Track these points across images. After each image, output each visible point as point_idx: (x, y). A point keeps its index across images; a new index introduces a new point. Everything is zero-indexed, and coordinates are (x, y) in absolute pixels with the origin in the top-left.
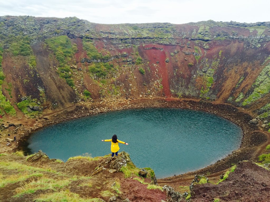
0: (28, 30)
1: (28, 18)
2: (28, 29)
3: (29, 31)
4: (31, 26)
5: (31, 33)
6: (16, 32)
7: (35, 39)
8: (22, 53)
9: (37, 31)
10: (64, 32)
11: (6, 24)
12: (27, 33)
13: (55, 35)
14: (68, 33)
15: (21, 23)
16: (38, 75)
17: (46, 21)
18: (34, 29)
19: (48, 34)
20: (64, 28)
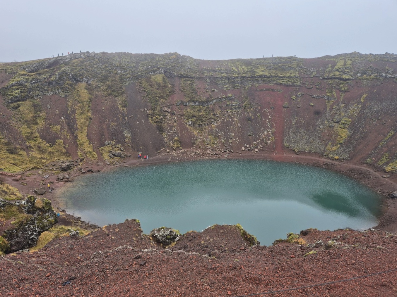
1: (124, 55)
3: (123, 69)
4: (126, 64)
9: (132, 69)
10: (161, 70)
11: (101, 61)
12: (121, 71)
14: (166, 72)
16: (126, 118)
17: (143, 58)
18: (129, 67)
19: (143, 73)
20: (161, 66)
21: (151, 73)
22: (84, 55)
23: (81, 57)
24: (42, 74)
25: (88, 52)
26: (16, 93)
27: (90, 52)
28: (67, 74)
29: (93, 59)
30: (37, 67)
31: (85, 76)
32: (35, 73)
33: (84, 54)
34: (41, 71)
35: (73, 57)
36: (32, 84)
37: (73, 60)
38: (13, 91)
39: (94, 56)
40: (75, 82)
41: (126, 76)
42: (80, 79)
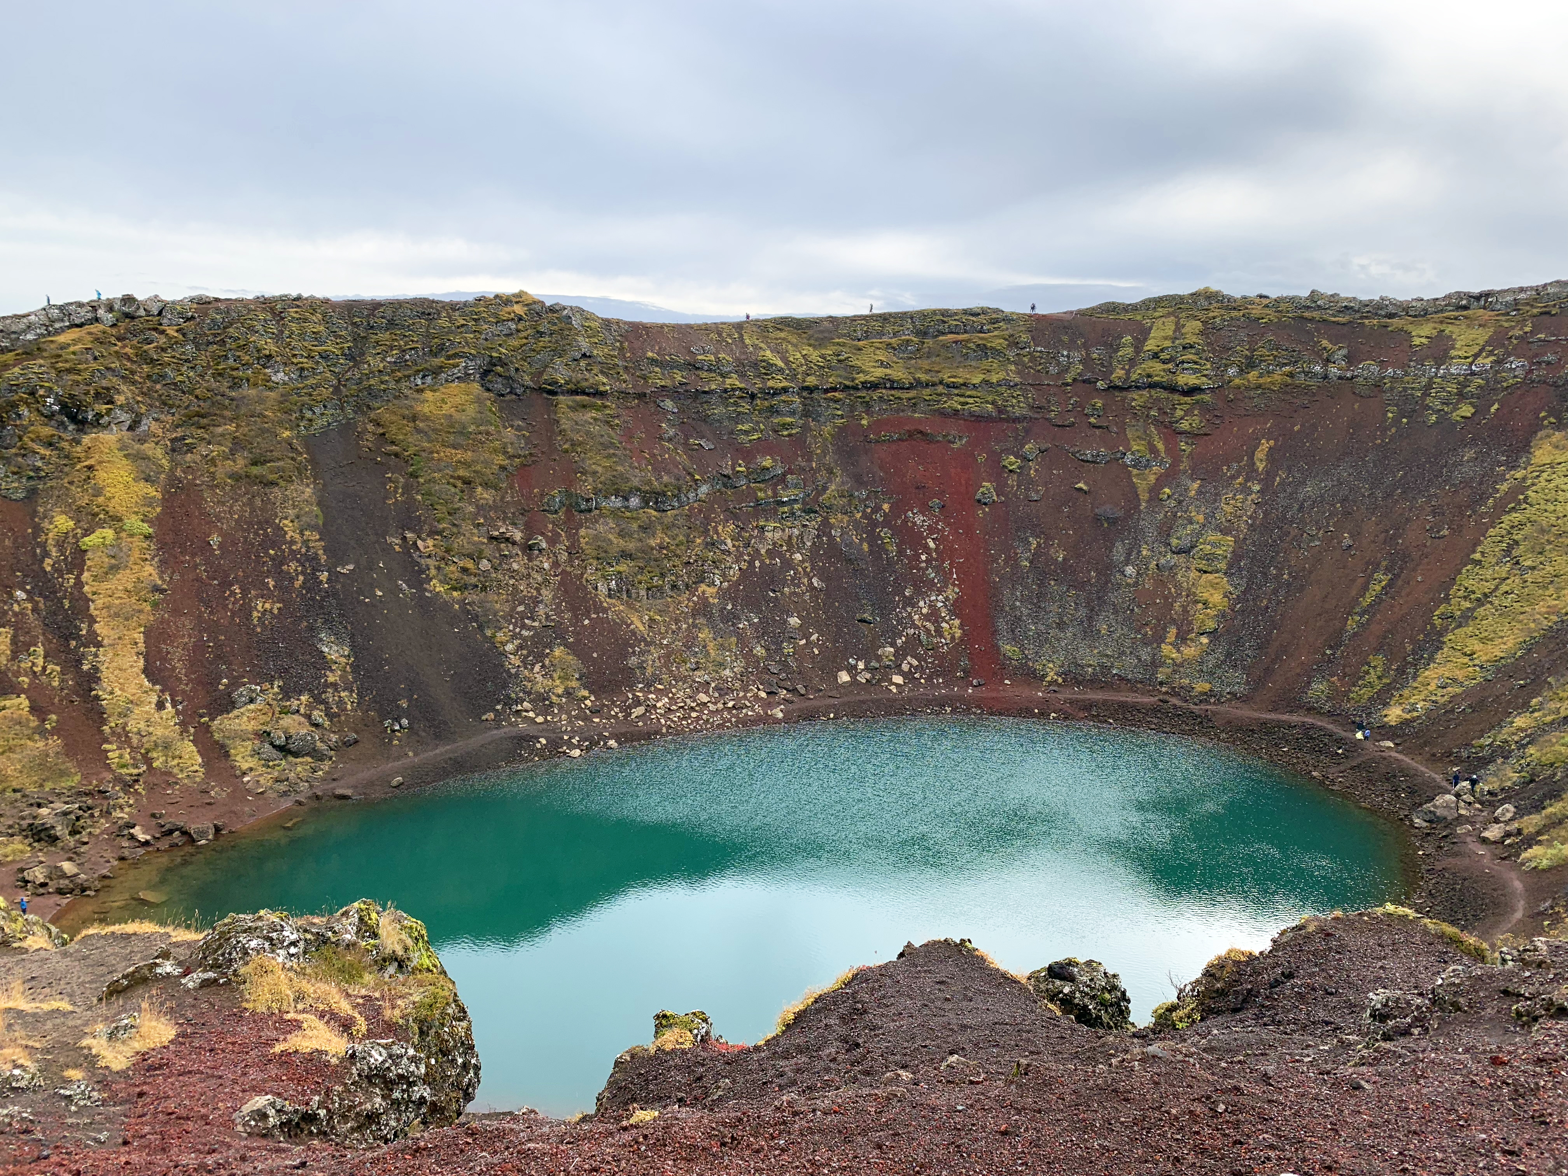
0: (295, 360)
1: (297, 307)
2: (294, 356)
3: (297, 364)
4: (306, 344)
5: (306, 377)
6: (235, 373)
7: (325, 406)
8: (255, 470)
9: (335, 365)
10: (466, 367)
11: (191, 336)
12: (286, 374)
13: (419, 382)
14: (486, 373)
15: (260, 327)
16: (324, 576)
17: (383, 317)
18: (322, 357)
19: (387, 378)
20: (466, 350)
21: (424, 377)
22: (110, 309)
23: (97, 320)
25: (128, 300)
27: (140, 297)
28: (32, 393)
29: (155, 329)
31: (120, 399)
35: (62, 321)
37: (57, 332)
39: (160, 313)
40: (71, 427)
41: (311, 395)
42: (99, 416)
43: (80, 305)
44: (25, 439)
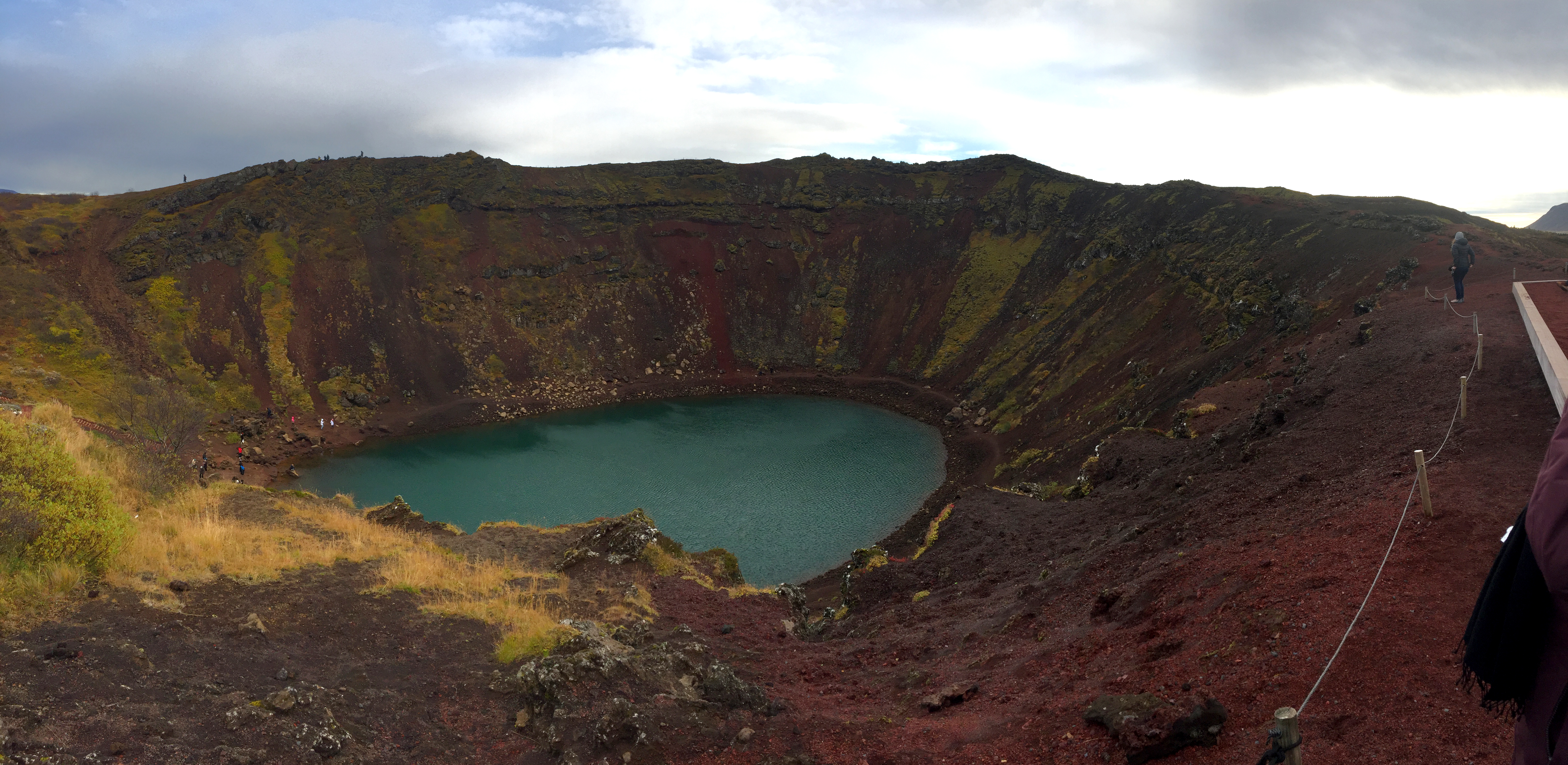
0: (358, 193)
1: (359, 163)
2: (358, 190)
3: (359, 195)
4: (363, 184)
5: (363, 202)
6: (329, 200)
7: (372, 218)
8: (339, 253)
9: (377, 195)
10: (441, 195)
11: (309, 181)
12: (353, 200)
13: (418, 204)
14: (451, 198)
15: (341, 175)
16: (372, 310)
17: (400, 168)
18: (371, 191)
19: (401, 202)
20: (442, 185)
21: (420, 201)
22: (273, 168)
23: (267, 174)
24: (190, 217)
25: (281, 162)
26: (142, 260)
27: (287, 160)
28: (240, 213)
29: (293, 178)
30: (180, 200)
31: (277, 215)
32: (176, 214)
33: (272, 165)
34: (187, 210)
35: (252, 175)
36: (170, 239)
37: (250, 181)
38: (136, 255)
39: (295, 169)
40: (256, 230)
41: (365, 212)
42: (268, 223)
43: (259, 166)
44: (236, 235)
